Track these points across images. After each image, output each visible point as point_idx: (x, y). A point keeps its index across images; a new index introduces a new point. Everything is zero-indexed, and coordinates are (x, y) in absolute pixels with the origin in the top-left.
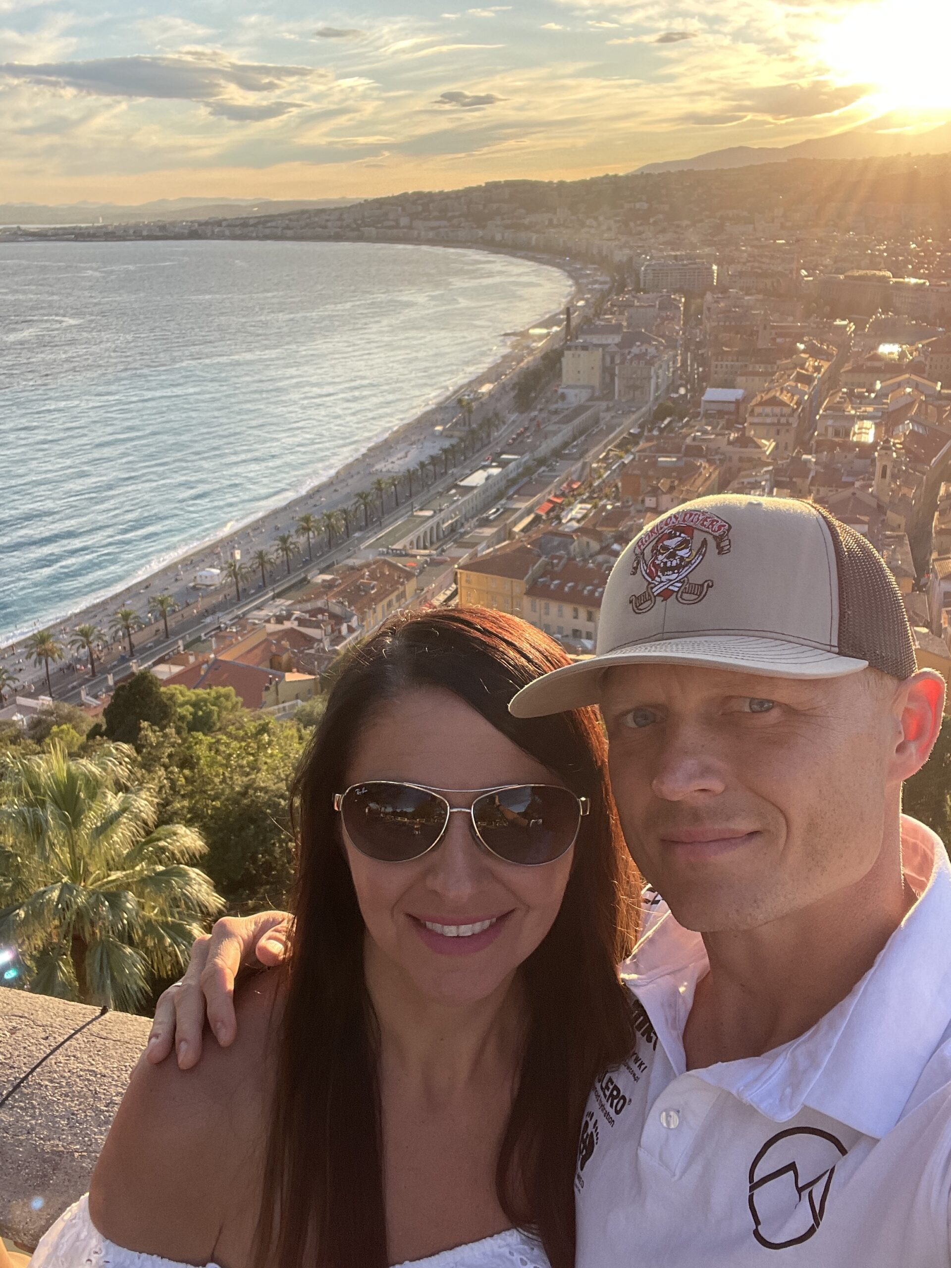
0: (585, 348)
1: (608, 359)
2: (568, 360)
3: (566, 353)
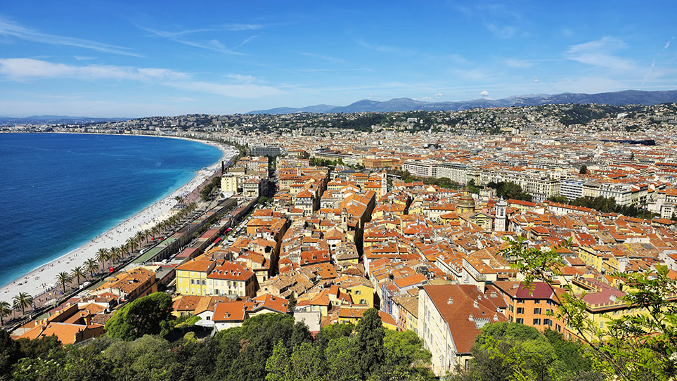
0: (230, 177)
1: (240, 180)
2: (223, 181)
3: (222, 178)
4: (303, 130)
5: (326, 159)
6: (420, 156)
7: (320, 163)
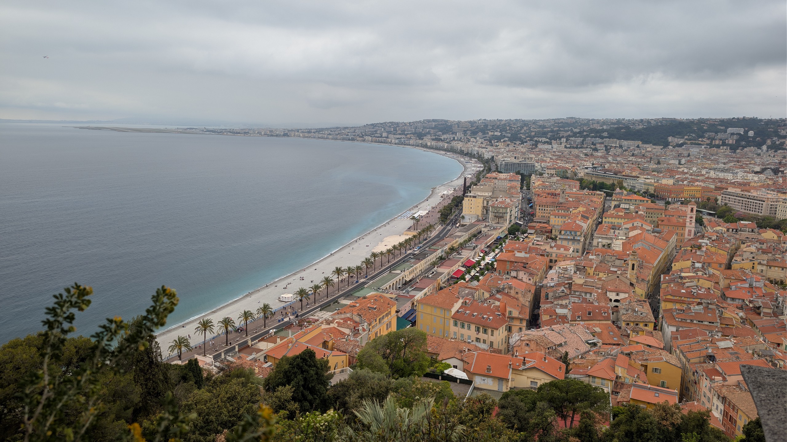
0: (474, 197)
1: (485, 202)
2: (466, 202)
3: (465, 198)
4: (567, 140)
5: (599, 181)
6: (749, 184)
7: (592, 186)
